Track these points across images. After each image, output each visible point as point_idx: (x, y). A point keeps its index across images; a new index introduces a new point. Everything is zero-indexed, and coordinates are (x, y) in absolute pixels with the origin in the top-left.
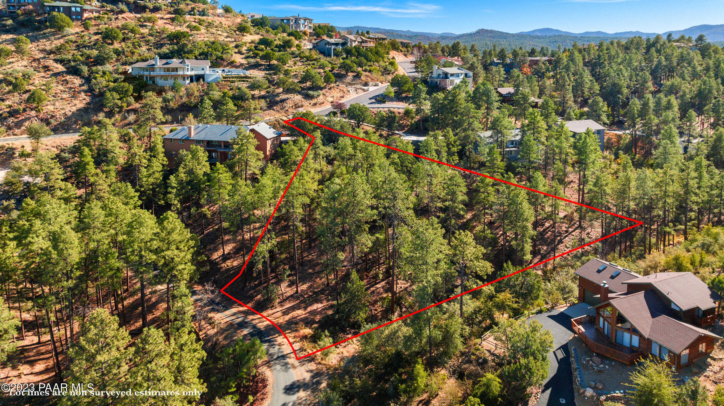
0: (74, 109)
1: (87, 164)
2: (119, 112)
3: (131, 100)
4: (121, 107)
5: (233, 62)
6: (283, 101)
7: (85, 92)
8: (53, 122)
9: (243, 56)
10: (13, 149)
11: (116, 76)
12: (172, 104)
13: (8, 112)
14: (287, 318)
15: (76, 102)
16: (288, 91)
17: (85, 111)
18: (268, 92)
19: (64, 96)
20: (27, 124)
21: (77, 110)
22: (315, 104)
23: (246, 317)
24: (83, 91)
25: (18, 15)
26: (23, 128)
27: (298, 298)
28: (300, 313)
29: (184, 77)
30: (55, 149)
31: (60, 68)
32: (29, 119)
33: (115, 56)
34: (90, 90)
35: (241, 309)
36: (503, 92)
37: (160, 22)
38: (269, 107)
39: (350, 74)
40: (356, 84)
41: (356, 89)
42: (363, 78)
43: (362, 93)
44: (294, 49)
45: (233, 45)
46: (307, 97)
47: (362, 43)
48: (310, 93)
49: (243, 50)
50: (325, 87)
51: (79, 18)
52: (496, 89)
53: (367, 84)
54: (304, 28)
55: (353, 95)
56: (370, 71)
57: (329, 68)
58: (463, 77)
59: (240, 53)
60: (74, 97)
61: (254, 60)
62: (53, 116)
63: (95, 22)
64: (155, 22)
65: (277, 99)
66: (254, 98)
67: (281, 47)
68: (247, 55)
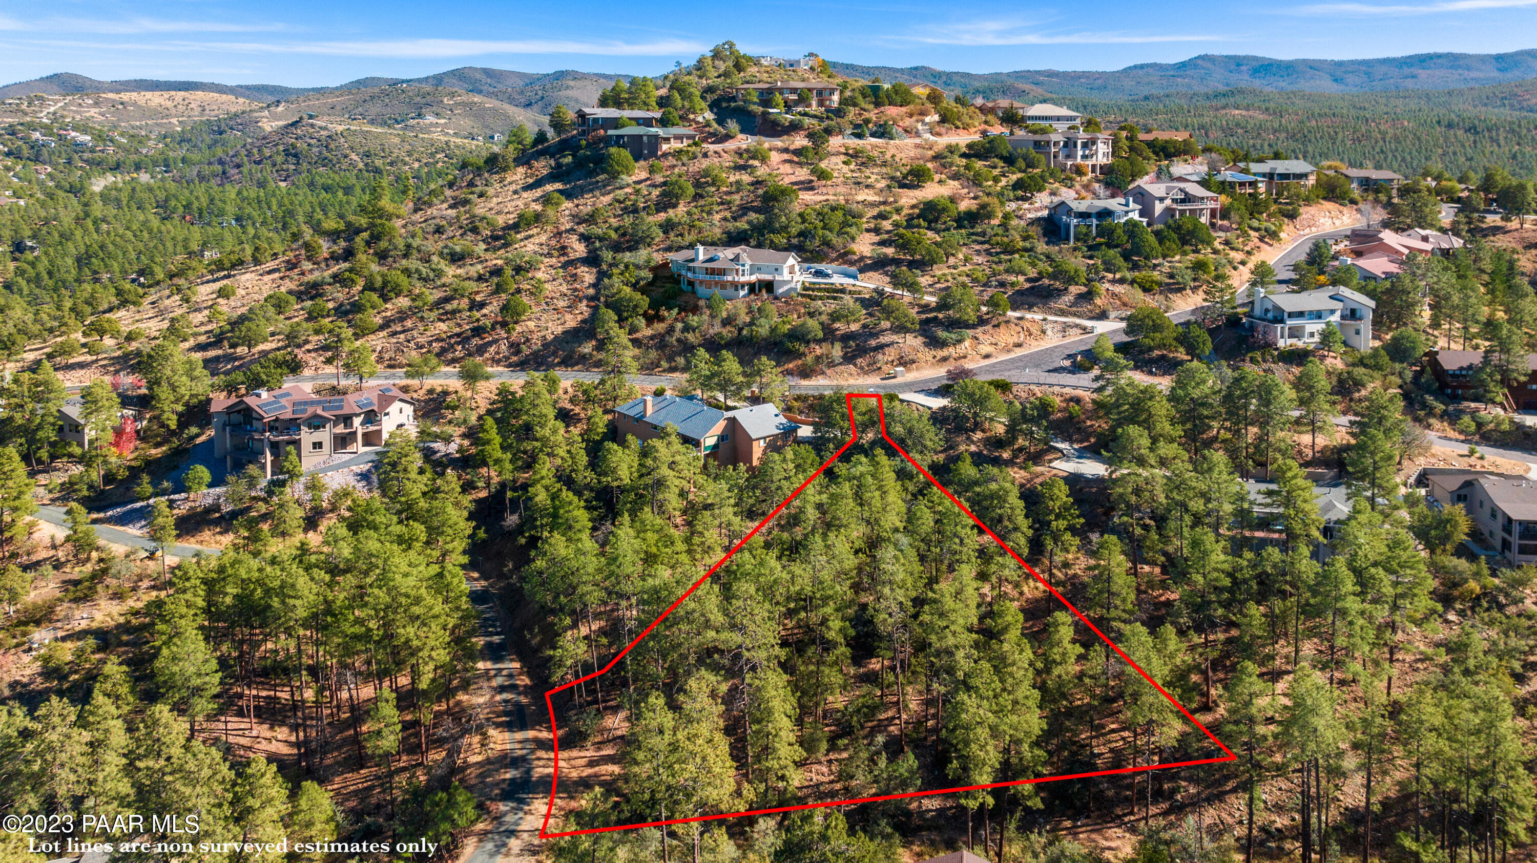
0: (559, 330)
3: (641, 322)
5: (848, 253)
6: (881, 348)
7: (589, 299)
8: (526, 350)
9: (877, 238)
10: (446, 394)
11: (643, 273)
12: (692, 337)
13: (473, 330)
14: (586, 771)
15: (570, 317)
17: (572, 336)
18: (864, 326)
19: (561, 304)
20: (492, 349)
21: (564, 333)
22: (946, 358)
23: (533, 751)
24: (587, 297)
25: (580, 147)
26: (487, 355)
28: (613, 771)
29: (736, 286)
31: (579, 249)
32: (495, 341)
33: (659, 236)
34: (596, 297)
35: (544, 735)
36: (1450, 363)
37: (775, 157)
38: (849, 359)
39: (1074, 290)
40: (1075, 315)
41: (1065, 328)
42: (1098, 301)
43: (1074, 337)
44: (995, 222)
45: (875, 212)
46: (934, 342)
47: (1183, 201)
48: (942, 334)
49: (887, 225)
50: (982, 322)
51: (653, 153)
52: (1432, 355)
53: (1102, 316)
54: (1084, 157)
55: (1053, 340)
56: (1133, 282)
57: (1032, 273)
58: (1335, 318)
59: (877, 231)
60: (571, 307)
61: (890, 251)
62: (528, 340)
63: (671, 161)
64: (764, 160)
65: (873, 343)
66: (829, 335)
67: (970, 219)
68: (886, 236)
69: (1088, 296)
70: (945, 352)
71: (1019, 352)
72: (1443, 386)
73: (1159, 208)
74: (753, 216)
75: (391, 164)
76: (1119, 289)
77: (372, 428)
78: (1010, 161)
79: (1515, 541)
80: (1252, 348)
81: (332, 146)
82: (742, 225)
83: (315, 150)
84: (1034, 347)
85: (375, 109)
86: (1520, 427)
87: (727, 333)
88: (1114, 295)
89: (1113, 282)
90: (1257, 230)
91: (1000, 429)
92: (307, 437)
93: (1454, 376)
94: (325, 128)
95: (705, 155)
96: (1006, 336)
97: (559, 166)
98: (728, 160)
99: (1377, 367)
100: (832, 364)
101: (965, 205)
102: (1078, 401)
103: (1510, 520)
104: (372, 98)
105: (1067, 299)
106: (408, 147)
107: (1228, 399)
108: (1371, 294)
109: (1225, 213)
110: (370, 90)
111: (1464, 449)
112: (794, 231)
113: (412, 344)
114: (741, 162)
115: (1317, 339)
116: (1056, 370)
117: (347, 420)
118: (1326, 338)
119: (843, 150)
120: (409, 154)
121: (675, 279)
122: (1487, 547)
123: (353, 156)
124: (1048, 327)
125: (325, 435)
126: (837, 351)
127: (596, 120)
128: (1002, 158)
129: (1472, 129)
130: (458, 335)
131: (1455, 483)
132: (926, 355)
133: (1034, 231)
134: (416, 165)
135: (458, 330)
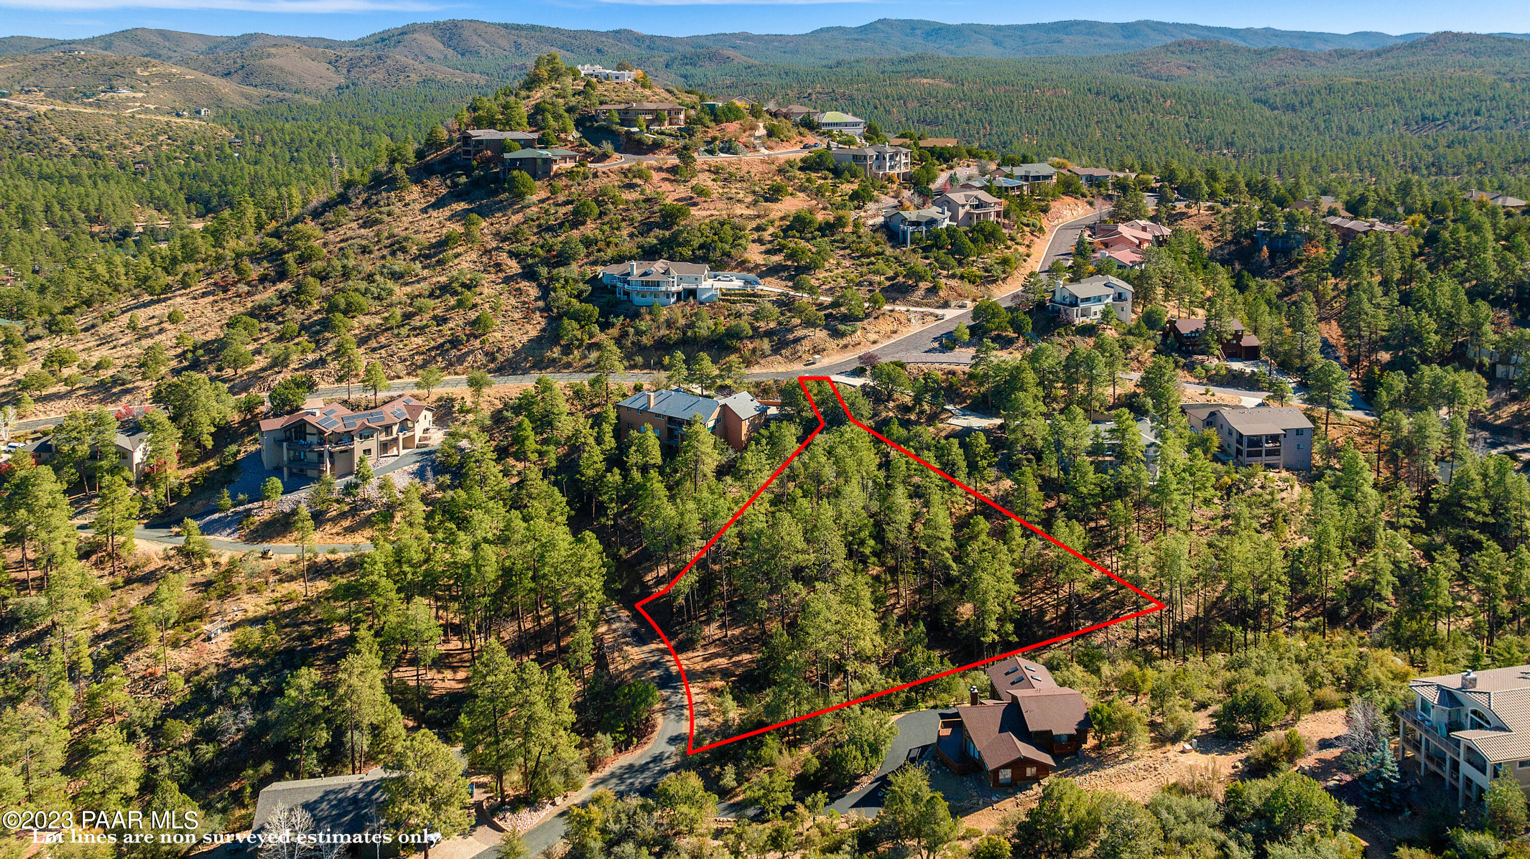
0: (525, 339)
1: (527, 438)
2: (578, 347)
3: (596, 329)
4: (582, 340)
5: (744, 262)
6: (797, 340)
7: (541, 310)
8: (500, 358)
9: (763, 248)
10: (453, 400)
11: (581, 286)
12: (645, 340)
13: (447, 342)
14: (706, 665)
15: (529, 327)
16: (809, 323)
17: (538, 343)
18: (780, 324)
19: (517, 316)
20: (470, 358)
21: (529, 341)
22: (846, 346)
23: (662, 657)
24: (538, 309)
26: (466, 364)
27: (725, 643)
28: (722, 662)
29: (668, 295)
30: (497, 402)
31: (513, 267)
32: (472, 351)
33: (583, 251)
34: (547, 309)
35: (662, 646)
36: (1185, 328)
37: (656, 176)
38: (776, 351)
39: (923, 285)
40: (927, 305)
41: (924, 316)
42: (941, 293)
43: (931, 323)
44: (849, 229)
45: (754, 224)
46: (836, 334)
47: (977, 207)
48: (842, 327)
49: (766, 236)
50: (867, 316)
51: (547, 173)
52: (1172, 323)
53: (946, 305)
54: (892, 167)
55: (916, 327)
56: (962, 277)
57: (891, 273)
58: (1110, 300)
59: (760, 241)
60: (527, 318)
61: (777, 259)
62: (500, 349)
63: (564, 181)
64: (647, 179)
65: (791, 337)
66: (757, 334)
67: (827, 229)
68: (769, 246)
69: (933, 290)
70: (844, 341)
71: (895, 338)
72: (1182, 345)
73: (961, 212)
74: (657, 232)
75: (109, 148)
76: (953, 283)
77: (408, 434)
78: (837, 173)
79: (1245, 449)
80: (1058, 326)
81: (36, 128)
82: (651, 240)
83: (13, 132)
84: (906, 332)
85: (53, 80)
86: (1229, 371)
87: (675, 335)
88: (951, 288)
89: (948, 277)
90: (1028, 225)
91: (908, 400)
92: (358, 446)
93: (1188, 338)
94: (24, 109)
95: (595, 175)
96: (885, 326)
97: (455, 185)
98: (616, 180)
99: (1141, 335)
100: (763, 355)
101: (820, 217)
102: (954, 373)
103: (1241, 435)
104: (44, 66)
105: (920, 293)
106: (125, 129)
107: (1066, 367)
108: (1126, 279)
109: (1006, 214)
110: (40, 58)
111: (1202, 389)
112: (696, 243)
113: (395, 358)
114: (627, 181)
115: (1099, 316)
116: (929, 351)
117: (388, 429)
118: (1105, 314)
119: (706, 167)
120: (128, 136)
121: (612, 290)
122: (1228, 455)
123: (64, 140)
124: (911, 316)
125: (372, 444)
126: (766, 345)
127: (480, 142)
128: (829, 170)
129: (1115, 97)
130: (437, 348)
131: (1204, 414)
132: (832, 344)
133: (881, 237)
134: (138, 149)
135: (433, 344)
